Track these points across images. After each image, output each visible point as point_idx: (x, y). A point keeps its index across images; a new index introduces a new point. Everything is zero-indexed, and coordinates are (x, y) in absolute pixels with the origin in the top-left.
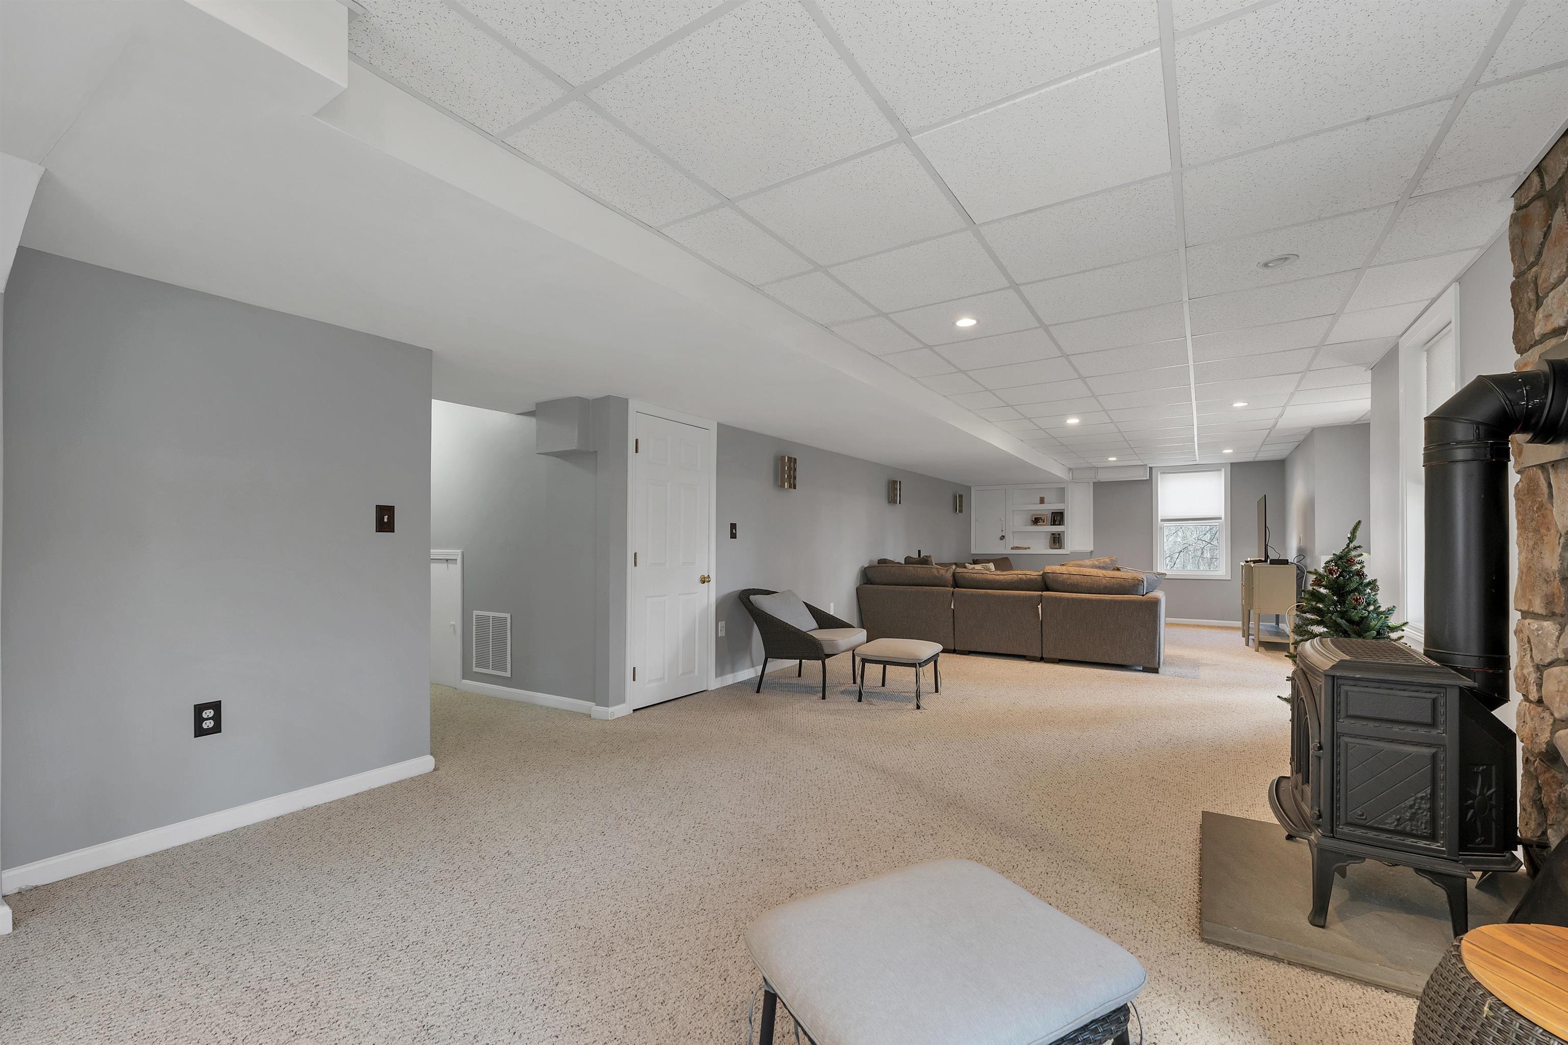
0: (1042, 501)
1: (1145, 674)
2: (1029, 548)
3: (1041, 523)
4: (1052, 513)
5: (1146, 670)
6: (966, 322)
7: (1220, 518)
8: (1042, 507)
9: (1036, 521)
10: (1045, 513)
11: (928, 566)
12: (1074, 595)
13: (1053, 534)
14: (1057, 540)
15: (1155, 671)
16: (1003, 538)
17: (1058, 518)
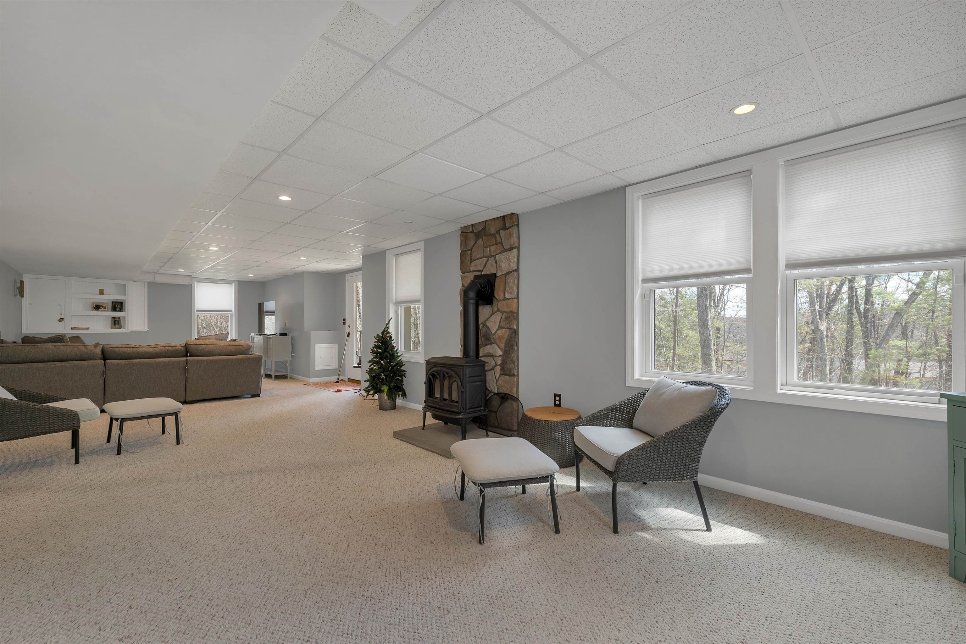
0: (102, 292)
1: (252, 399)
2: (88, 329)
3: (102, 309)
4: (112, 302)
5: (253, 396)
6: (285, 198)
7: (231, 311)
8: (101, 297)
9: (97, 307)
10: (105, 301)
11: (64, 344)
12: (211, 358)
13: (113, 318)
14: (116, 322)
15: (258, 396)
16: (62, 320)
17: (118, 306)
